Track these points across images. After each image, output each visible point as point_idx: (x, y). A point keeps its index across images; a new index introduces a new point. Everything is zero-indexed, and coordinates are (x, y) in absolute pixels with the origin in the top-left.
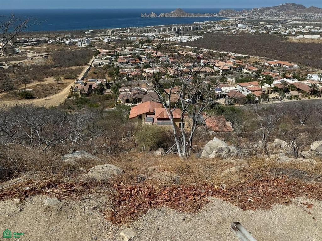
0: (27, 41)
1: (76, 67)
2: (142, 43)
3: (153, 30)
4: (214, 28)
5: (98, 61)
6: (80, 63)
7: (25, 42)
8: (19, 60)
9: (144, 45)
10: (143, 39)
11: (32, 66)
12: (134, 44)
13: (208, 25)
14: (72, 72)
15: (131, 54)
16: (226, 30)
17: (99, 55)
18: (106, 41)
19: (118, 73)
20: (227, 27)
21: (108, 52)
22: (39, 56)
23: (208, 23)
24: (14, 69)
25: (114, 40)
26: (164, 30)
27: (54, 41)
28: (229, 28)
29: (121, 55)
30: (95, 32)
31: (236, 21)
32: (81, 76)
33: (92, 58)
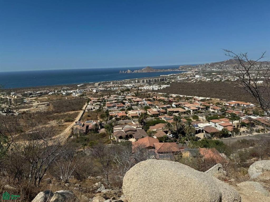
0: (33, 93)
1: (73, 112)
2: (123, 92)
3: (130, 82)
4: (177, 79)
5: (91, 106)
6: (76, 109)
7: (31, 94)
8: (27, 108)
9: (125, 93)
10: (123, 89)
11: (37, 113)
12: (116, 93)
13: (172, 77)
14: (70, 116)
15: (116, 100)
16: (187, 80)
17: (90, 102)
18: (95, 91)
19: (108, 115)
20: (187, 78)
21: (97, 100)
22: (42, 104)
23: (171, 76)
24: (23, 115)
25: (101, 91)
26: (139, 82)
27: (53, 92)
28: (188, 78)
29: (108, 101)
30: (85, 85)
31: (193, 73)
32: (77, 119)
33: (85, 104)
